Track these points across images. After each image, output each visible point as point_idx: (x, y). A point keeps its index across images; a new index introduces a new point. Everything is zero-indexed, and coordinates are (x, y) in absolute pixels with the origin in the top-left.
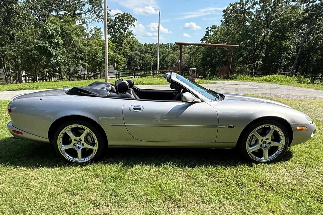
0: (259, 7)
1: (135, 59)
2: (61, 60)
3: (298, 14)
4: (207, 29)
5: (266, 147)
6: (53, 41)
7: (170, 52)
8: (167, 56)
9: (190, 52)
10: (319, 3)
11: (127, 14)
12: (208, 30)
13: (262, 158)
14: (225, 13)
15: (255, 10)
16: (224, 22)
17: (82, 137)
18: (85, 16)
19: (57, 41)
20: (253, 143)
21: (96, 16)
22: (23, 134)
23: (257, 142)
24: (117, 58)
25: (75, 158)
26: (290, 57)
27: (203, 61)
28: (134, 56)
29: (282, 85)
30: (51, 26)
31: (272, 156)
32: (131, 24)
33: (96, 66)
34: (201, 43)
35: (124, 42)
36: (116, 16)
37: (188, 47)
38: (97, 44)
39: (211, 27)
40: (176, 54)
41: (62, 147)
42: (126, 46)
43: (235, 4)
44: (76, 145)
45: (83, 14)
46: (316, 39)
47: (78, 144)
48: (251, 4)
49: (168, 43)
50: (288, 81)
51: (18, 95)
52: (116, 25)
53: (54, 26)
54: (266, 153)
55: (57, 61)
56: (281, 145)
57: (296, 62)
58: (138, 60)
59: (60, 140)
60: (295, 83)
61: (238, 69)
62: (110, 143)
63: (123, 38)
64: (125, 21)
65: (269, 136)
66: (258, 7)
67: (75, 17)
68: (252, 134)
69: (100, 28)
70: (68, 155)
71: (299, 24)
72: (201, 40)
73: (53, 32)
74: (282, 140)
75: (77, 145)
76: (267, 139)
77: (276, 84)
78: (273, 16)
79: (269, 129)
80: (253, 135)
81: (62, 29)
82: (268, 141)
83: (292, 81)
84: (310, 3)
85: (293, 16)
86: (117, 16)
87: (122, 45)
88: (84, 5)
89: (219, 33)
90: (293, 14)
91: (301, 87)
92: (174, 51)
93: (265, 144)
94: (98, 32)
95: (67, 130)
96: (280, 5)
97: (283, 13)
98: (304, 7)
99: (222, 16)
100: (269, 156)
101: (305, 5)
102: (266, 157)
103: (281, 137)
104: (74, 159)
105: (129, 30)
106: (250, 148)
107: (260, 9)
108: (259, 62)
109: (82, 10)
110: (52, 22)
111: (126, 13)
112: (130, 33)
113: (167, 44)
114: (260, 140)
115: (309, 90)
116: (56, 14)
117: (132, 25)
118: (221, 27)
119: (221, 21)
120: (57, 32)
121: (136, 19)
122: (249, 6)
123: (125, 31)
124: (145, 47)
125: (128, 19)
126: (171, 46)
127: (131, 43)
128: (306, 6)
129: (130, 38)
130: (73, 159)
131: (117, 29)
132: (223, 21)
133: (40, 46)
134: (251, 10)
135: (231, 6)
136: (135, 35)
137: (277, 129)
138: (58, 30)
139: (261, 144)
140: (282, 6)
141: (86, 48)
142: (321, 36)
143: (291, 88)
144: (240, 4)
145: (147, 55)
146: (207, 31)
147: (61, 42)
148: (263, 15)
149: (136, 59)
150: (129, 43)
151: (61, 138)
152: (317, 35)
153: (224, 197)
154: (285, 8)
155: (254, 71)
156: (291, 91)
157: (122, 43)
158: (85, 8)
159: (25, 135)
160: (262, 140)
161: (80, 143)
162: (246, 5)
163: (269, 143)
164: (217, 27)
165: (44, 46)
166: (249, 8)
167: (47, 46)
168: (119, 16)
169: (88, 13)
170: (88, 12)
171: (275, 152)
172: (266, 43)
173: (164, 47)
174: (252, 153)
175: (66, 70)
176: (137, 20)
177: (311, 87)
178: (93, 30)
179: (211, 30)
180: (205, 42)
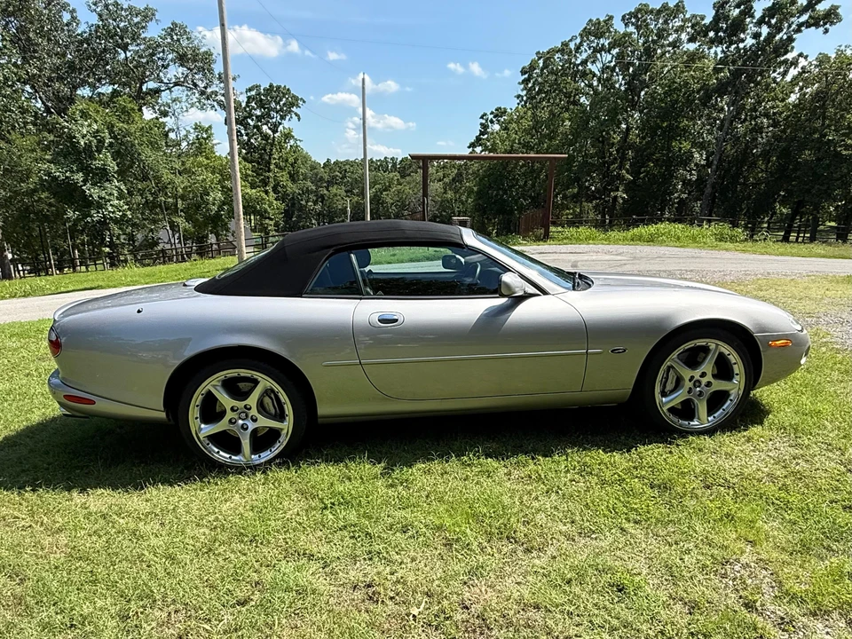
0: (609, 57)
1: (303, 202)
2: (113, 213)
3: (704, 72)
4: (482, 117)
5: (701, 394)
6: (91, 164)
7: (392, 179)
8: (385, 190)
9: (444, 177)
10: (753, 45)
11: (279, 87)
12: (487, 121)
13: (692, 421)
14: (526, 76)
15: (599, 65)
16: (525, 98)
17: (252, 400)
18: (169, 97)
19: (102, 165)
20: (669, 387)
21: (197, 95)
22: (94, 403)
23: (679, 382)
24: (261, 201)
25: (235, 455)
26: (694, 178)
27: (479, 198)
28: (299, 194)
29: (682, 249)
30: (82, 126)
31: (715, 415)
32: (290, 112)
33: (206, 226)
34: (471, 153)
35: (275, 159)
36: (249, 94)
37: (436, 164)
38: (206, 169)
39: (492, 113)
40: (409, 183)
41: (200, 429)
42: (281, 168)
43: (548, 53)
44: (235, 423)
45: (163, 91)
46: (752, 131)
47: (240, 418)
48: (590, 52)
49: (386, 158)
50: (694, 239)
51: (67, 305)
52: (252, 115)
53: (90, 125)
54: (702, 408)
55: (104, 216)
56: (735, 386)
57: (708, 190)
58: (310, 204)
59: (194, 412)
60: (711, 240)
61: (567, 214)
62: (323, 410)
63: (272, 150)
64: (273, 105)
65: (708, 366)
66: (607, 57)
67: (143, 99)
68: (668, 363)
69: (210, 127)
70: (216, 450)
71: (707, 97)
72: (469, 147)
73: (88, 139)
74: (737, 374)
75: (241, 422)
76: (703, 375)
77: (667, 246)
78: (645, 80)
79: (705, 350)
80: (670, 368)
81: (111, 132)
82: (704, 381)
83: (703, 237)
84: (731, 44)
85: (693, 77)
86: (253, 93)
87: (269, 168)
88: (165, 67)
89: (514, 125)
90: (692, 73)
91: (726, 250)
92: (403, 177)
93: (699, 387)
94: (205, 136)
95: (212, 384)
96: (659, 51)
97: (668, 71)
98: (716, 53)
99: (519, 83)
100: (709, 415)
101: (719, 49)
102: (703, 419)
103: (735, 367)
104: (233, 457)
105: (284, 128)
106: (664, 399)
107: (613, 64)
108: (619, 193)
109: (162, 82)
110: (85, 115)
111: (275, 85)
112: (288, 136)
113: (382, 159)
114: (687, 378)
115: (746, 256)
116: (90, 95)
117: (293, 116)
118: (518, 111)
119: (518, 96)
120: (101, 141)
121: (302, 99)
122: (584, 56)
123: (275, 131)
124: (327, 170)
125: (281, 100)
126: (394, 165)
127: (291, 160)
128: (723, 51)
129: (289, 147)
130: (230, 457)
131: (255, 127)
132: (522, 97)
133: (56, 178)
134: (589, 65)
135: (539, 59)
136: (300, 141)
137: (725, 349)
138: (103, 135)
139: (690, 388)
140: (663, 54)
141: (178, 180)
142: (762, 123)
143: (704, 253)
144: (561, 51)
145: (334, 190)
146: (484, 121)
147: (113, 166)
148: (621, 77)
149: (307, 202)
150: (287, 161)
151: (197, 406)
152: (753, 123)
153: (628, 520)
154: (671, 58)
155: (607, 217)
156: (707, 260)
157: (269, 163)
158: (168, 76)
159: (102, 406)
160: (692, 377)
161: (247, 416)
162: (578, 55)
163: (709, 384)
164: (509, 110)
165: (67, 177)
166: (584, 62)
167: (75, 177)
168: (259, 94)
169: (177, 88)
170: (176, 84)
171: (723, 405)
172: (631, 146)
173: (377, 169)
174: (669, 410)
175: (124, 239)
176: (304, 102)
177: (749, 249)
178: (192, 131)
179: (494, 119)
180: (481, 152)
